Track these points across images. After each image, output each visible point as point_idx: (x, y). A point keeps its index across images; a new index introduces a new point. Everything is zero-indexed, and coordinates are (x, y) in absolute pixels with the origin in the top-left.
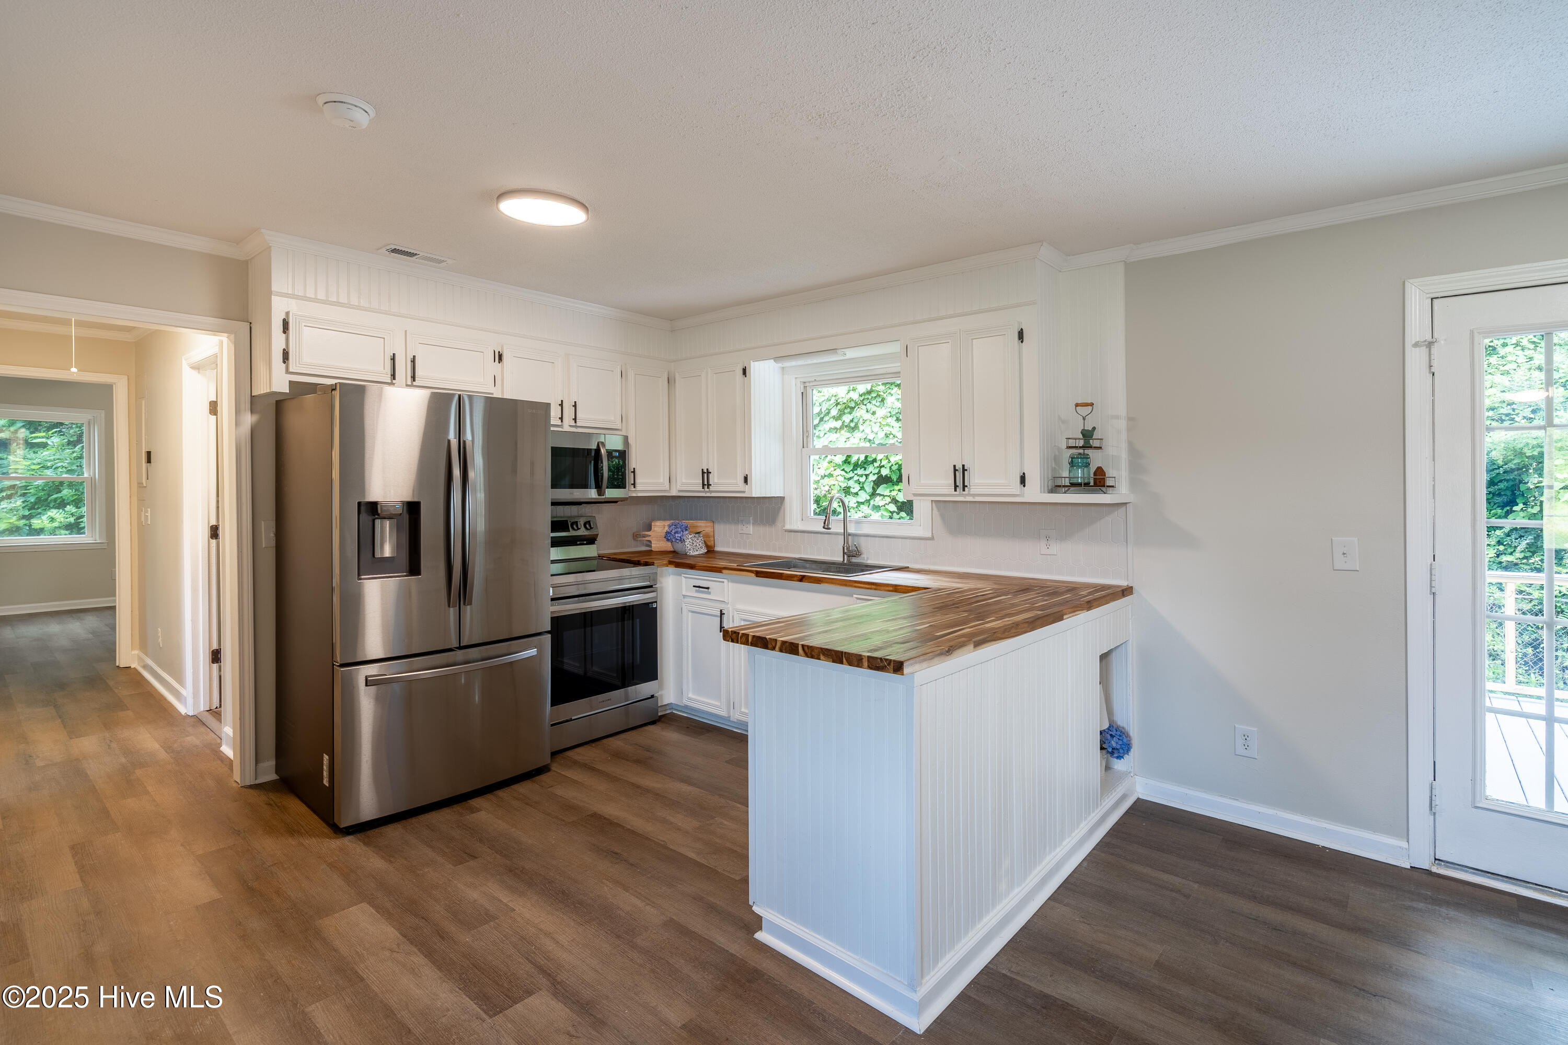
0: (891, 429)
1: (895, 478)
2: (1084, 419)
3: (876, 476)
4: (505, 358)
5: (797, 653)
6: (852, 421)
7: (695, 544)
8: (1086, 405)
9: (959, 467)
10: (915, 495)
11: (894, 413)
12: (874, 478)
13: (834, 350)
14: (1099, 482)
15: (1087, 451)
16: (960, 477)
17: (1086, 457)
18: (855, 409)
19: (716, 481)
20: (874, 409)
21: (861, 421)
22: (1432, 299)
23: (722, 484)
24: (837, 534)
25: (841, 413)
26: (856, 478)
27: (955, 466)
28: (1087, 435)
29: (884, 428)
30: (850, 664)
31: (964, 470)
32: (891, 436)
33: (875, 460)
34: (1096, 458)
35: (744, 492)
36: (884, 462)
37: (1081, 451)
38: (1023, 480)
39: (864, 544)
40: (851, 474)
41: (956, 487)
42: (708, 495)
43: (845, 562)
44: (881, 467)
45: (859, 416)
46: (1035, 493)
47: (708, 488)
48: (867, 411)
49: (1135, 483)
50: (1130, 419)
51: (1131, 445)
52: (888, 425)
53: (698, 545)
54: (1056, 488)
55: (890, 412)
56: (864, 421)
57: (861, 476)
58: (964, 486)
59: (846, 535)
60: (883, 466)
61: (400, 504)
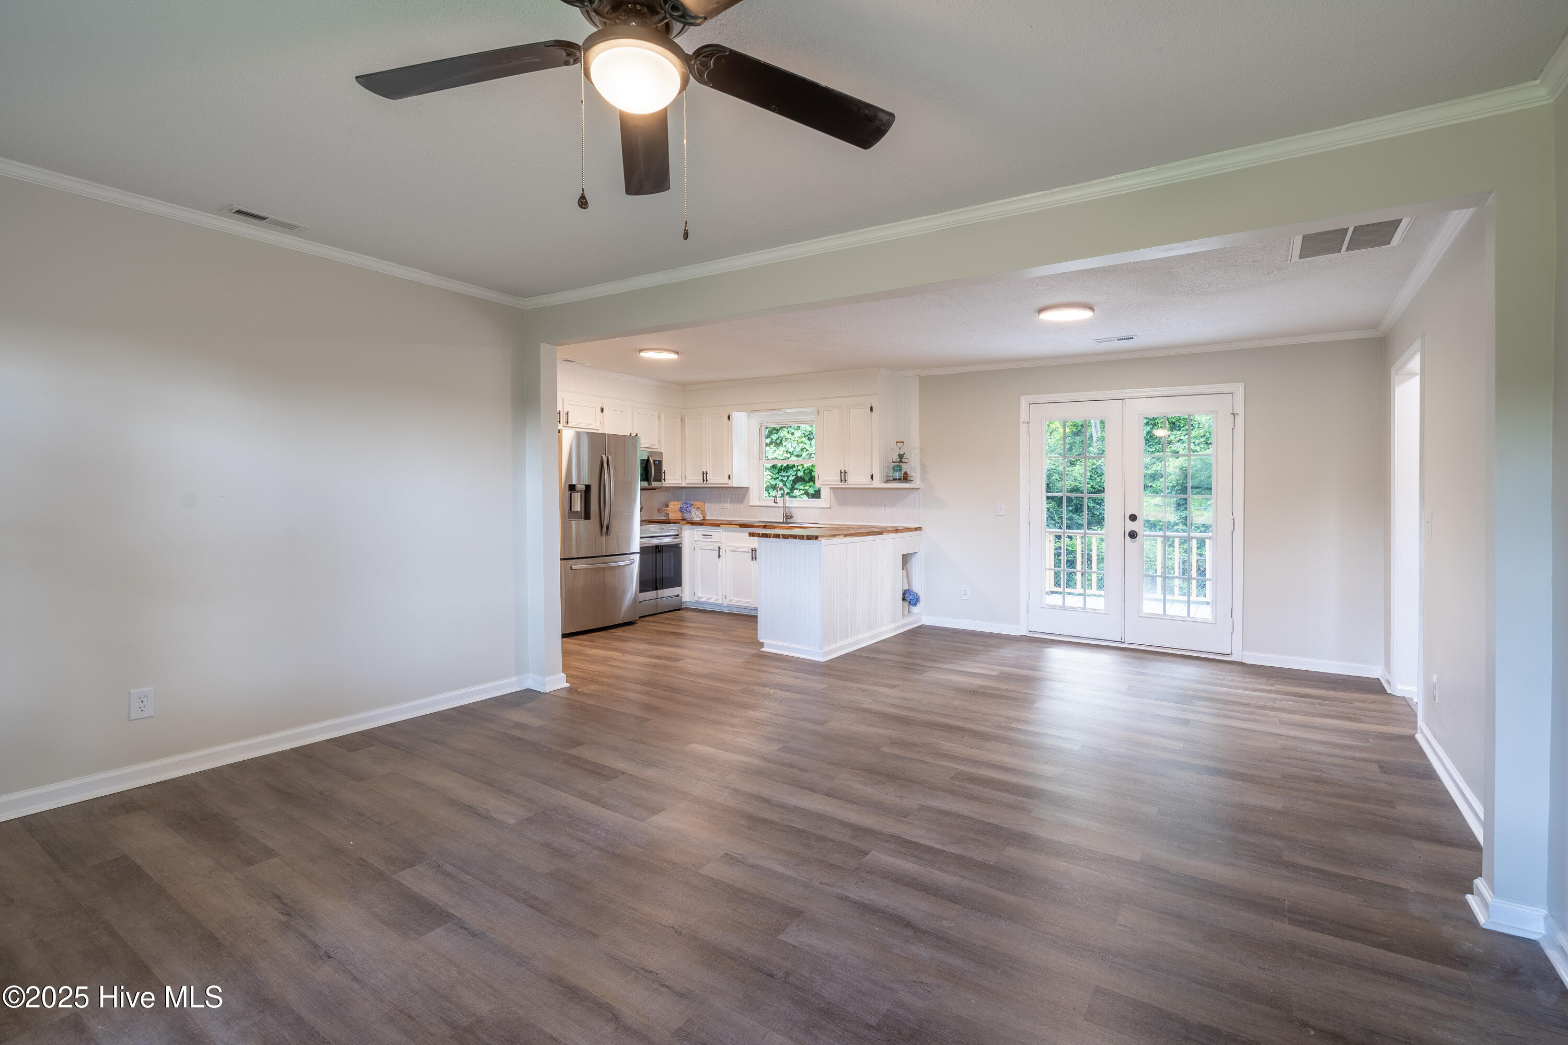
0: (805, 446)
1: (807, 479)
2: (900, 449)
3: (794, 477)
4: (605, 410)
5: (780, 538)
6: (777, 439)
8: (901, 442)
9: (843, 471)
10: (822, 485)
11: (807, 434)
12: (791, 478)
13: (780, 409)
14: (905, 478)
15: (901, 464)
16: (843, 475)
17: (900, 466)
18: (780, 431)
19: (711, 478)
20: (793, 431)
21: (784, 439)
22: (1030, 404)
23: (716, 479)
24: (779, 507)
25: (771, 433)
26: (780, 478)
27: (841, 471)
28: (901, 456)
29: (800, 445)
30: (800, 539)
31: (845, 472)
32: (805, 450)
33: (794, 466)
34: (905, 468)
35: (728, 484)
36: (800, 468)
37: (898, 464)
38: (872, 477)
39: (794, 511)
40: (777, 476)
41: (841, 480)
42: (706, 486)
43: (784, 522)
44: (797, 470)
45: (782, 436)
46: (877, 483)
47: (706, 482)
48: (788, 433)
49: (924, 479)
50: (921, 449)
51: (921, 461)
52: (802, 442)
53: (698, 514)
54: (888, 481)
55: (804, 434)
56: (786, 439)
57: (784, 476)
58: (845, 480)
59: (785, 507)
60: (799, 470)
61: (584, 486)
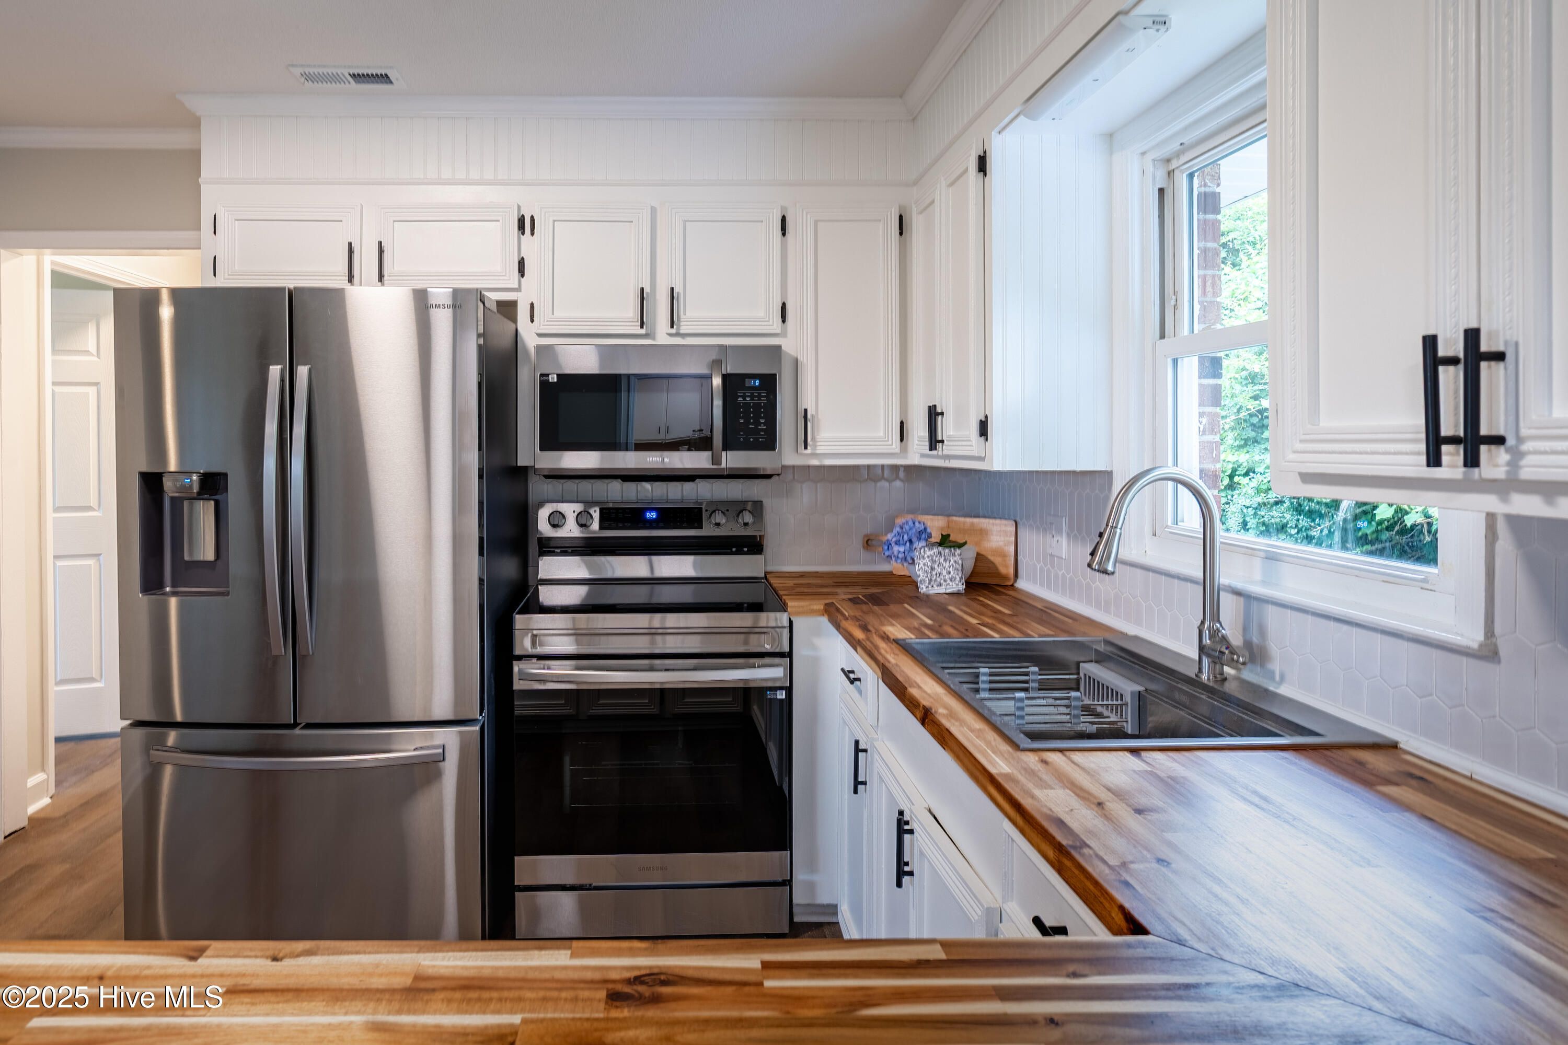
7: (938, 570)
19: (952, 433)
43: (1204, 677)
53: (944, 572)
61: (195, 477)
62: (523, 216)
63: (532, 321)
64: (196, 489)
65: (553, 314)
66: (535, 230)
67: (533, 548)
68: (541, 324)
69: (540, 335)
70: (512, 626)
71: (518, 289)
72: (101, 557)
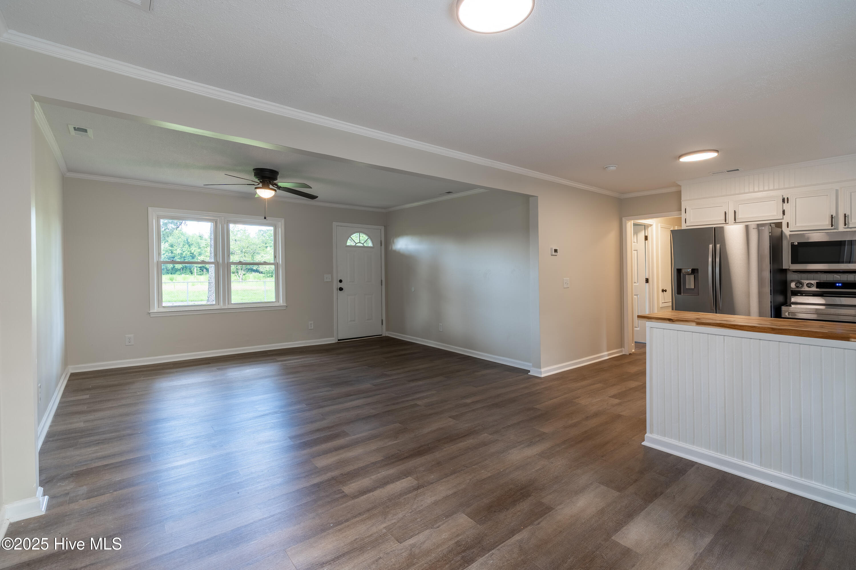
4: (790, 200)
61: (690, 269)
62: (784, 198)
63: (788, 227)
64: (690, 272)
65: (796, 225)
66: (789, 202)
67: (789, 293)
68: (791, 228)
69: (791, 231)
70: (781, 309)
71: (783, 219)
72: (638, 296)
